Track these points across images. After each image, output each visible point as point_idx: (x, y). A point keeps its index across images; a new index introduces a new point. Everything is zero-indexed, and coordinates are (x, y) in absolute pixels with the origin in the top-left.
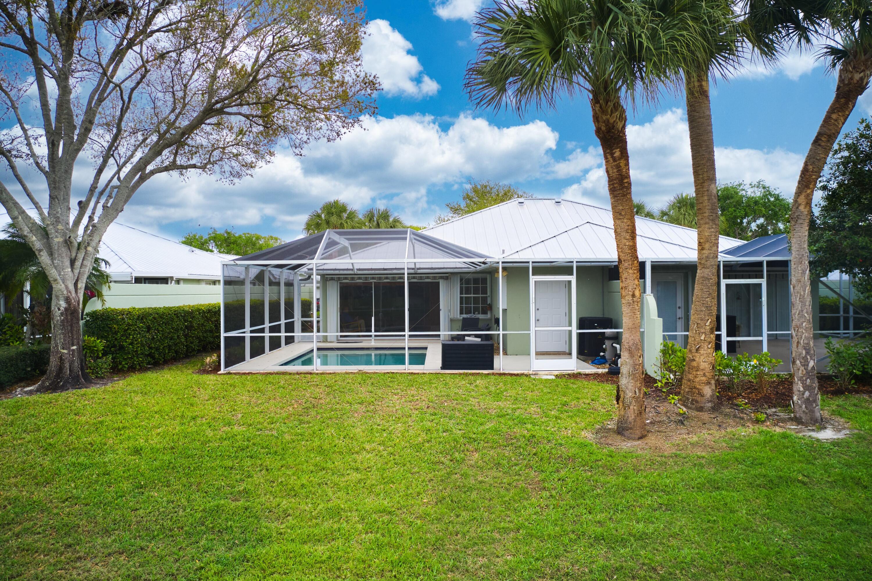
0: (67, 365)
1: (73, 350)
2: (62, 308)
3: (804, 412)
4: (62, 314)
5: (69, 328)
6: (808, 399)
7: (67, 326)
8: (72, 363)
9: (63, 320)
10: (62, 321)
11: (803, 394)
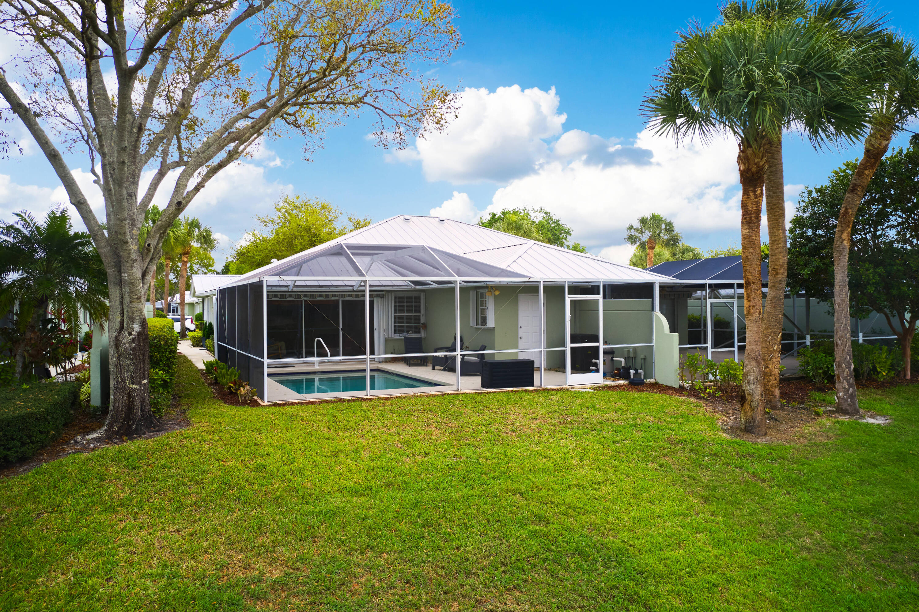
0: (138, 404)
1: (144, 384)
2: (134, 333)
3: (849, 404)
4: (133, 340)
5: (141, 357)
6: (852, 394)
7: (139, 355)
8: (143, 400)
9: (135, 348)
10: (133, 349)
11: (848, 391)
